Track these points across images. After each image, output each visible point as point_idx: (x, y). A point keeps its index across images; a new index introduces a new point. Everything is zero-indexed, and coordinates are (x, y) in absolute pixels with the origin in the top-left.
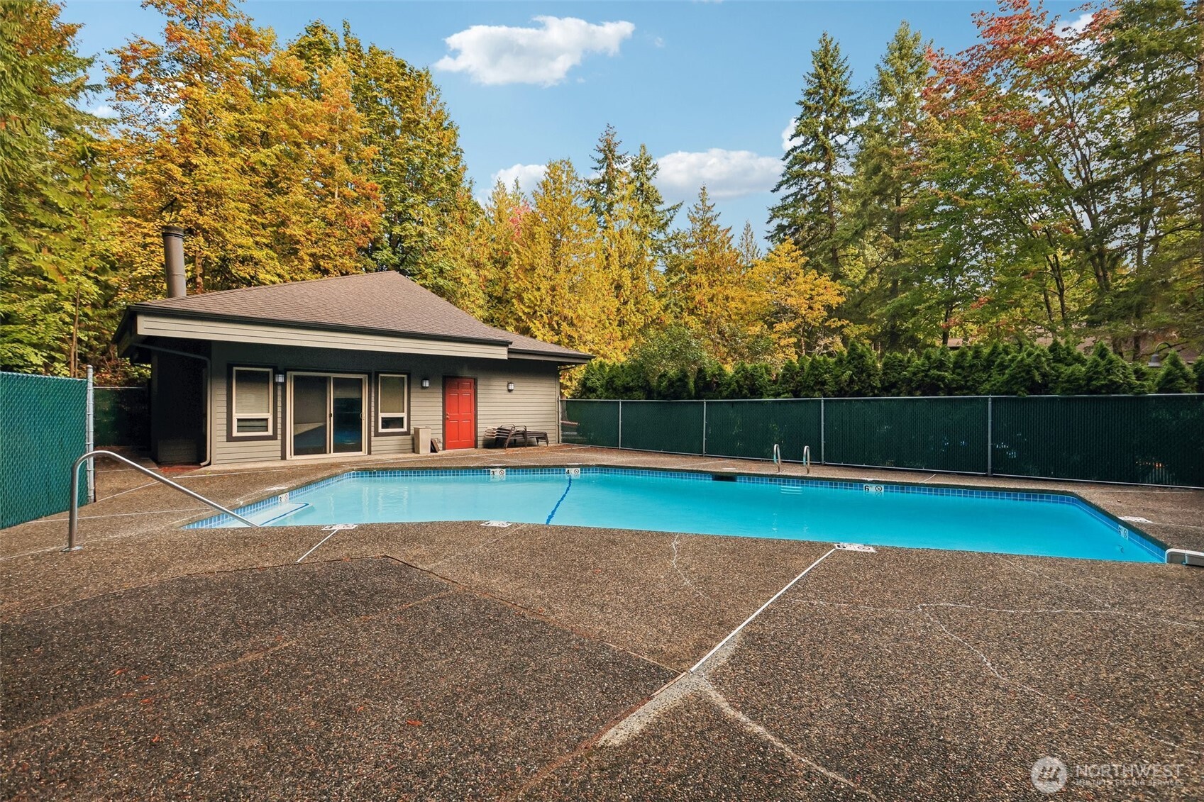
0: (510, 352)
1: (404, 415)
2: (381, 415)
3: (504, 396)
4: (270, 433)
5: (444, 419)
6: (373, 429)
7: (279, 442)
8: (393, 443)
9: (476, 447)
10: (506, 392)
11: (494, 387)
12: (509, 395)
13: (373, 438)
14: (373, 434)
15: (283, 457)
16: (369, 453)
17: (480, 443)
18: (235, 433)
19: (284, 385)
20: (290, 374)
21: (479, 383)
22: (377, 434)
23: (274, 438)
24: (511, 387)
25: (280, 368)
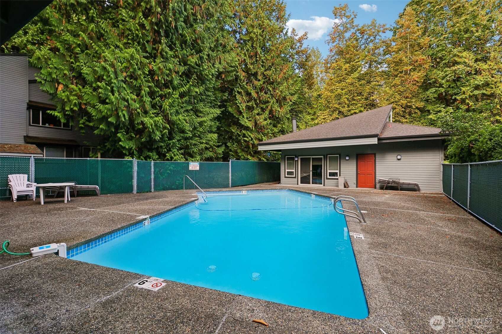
0: (379, 139)
1: (338, 171)
2: (329, 171)
3: (395, 162)
4: (294, 176)
5: (357, 174)
6: (325, 176)
7: (297, 179)
8: (334, 182)
9: (375, 188)
10: (396, 160)
11: (387, 158)
12: (399, 162)
13: (325, 180)
14: (325, 178)
15: (298, 184)
16: (324, 185)
17: (378, 186)
18: (286, 176)
19: (298, 161)
20: (300, 157)
21: (377, 156)
22: (327, 179)
23: (295, 177)
24: (399, 157)
25: (297, 156)
